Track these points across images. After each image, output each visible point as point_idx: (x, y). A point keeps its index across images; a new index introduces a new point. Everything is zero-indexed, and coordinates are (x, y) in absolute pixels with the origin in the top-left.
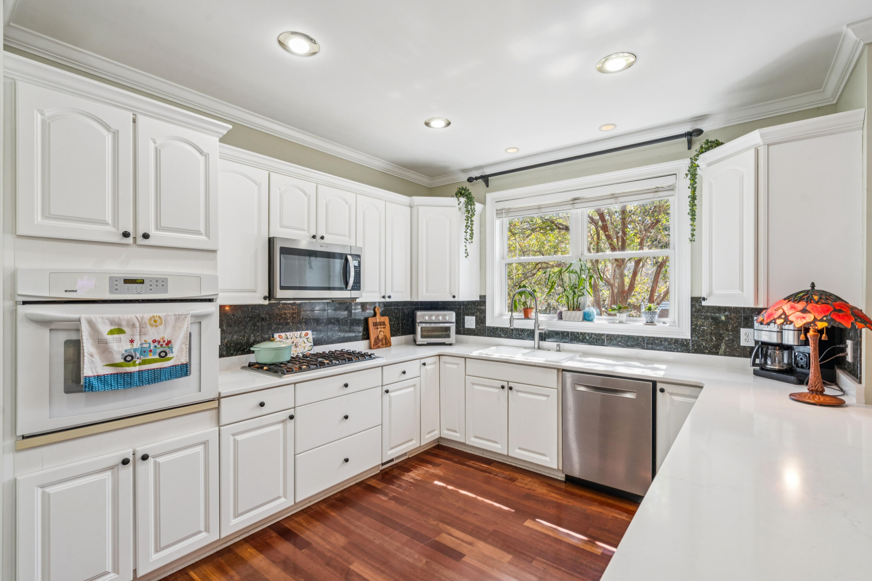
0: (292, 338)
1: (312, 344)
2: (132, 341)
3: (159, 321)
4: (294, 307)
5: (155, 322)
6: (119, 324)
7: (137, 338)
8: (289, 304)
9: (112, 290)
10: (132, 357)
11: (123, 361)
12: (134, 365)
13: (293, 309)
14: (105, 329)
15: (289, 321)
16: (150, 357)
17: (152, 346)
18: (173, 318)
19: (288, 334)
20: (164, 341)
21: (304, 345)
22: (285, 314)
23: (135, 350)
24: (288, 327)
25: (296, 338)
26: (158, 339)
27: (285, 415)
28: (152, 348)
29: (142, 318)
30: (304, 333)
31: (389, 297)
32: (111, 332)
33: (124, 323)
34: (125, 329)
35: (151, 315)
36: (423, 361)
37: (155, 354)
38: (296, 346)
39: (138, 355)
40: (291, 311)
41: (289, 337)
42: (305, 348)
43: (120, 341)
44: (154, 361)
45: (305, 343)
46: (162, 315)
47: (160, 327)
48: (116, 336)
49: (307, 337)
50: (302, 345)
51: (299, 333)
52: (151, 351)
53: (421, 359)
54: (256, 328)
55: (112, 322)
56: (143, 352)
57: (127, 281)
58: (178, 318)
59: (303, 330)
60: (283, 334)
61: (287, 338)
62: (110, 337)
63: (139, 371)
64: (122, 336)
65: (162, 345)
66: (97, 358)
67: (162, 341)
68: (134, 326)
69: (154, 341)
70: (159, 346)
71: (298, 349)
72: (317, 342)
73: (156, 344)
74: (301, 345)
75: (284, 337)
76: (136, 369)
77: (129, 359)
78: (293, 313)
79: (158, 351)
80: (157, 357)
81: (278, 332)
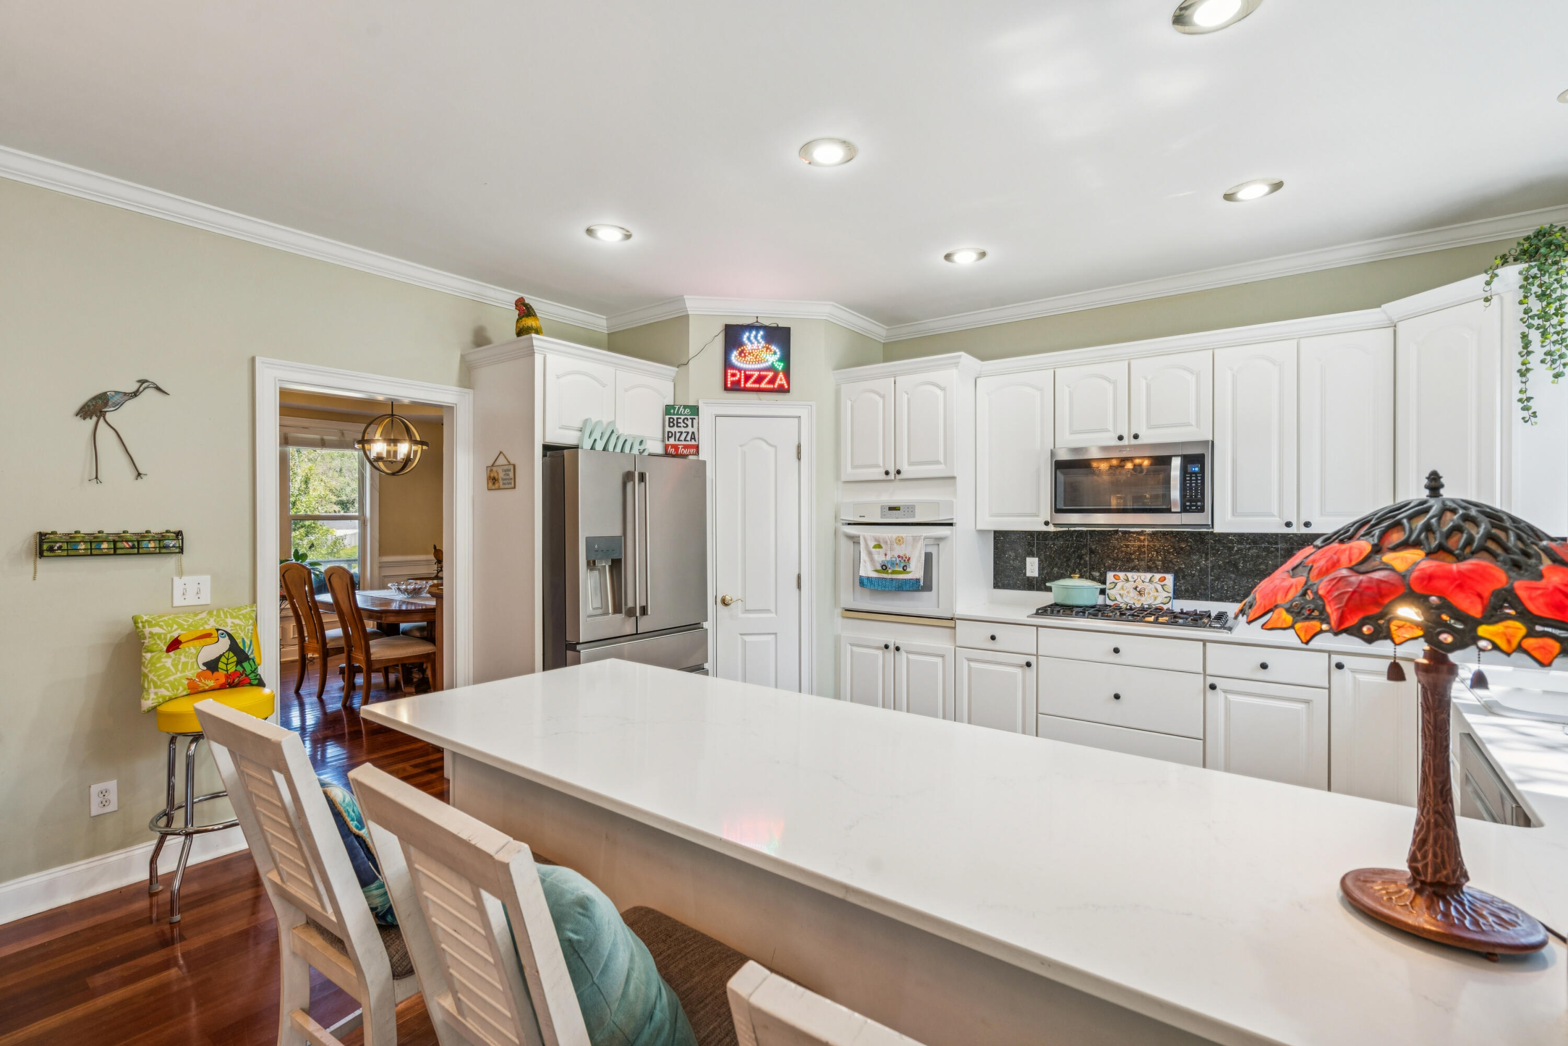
0: (1135, 581)
1: (1171, 595)
2: (886, 555)
3: (902, 541)
4: (1142, 538)
5: (899, 541)
6: (879, 541)
7: (889, 553)
8: (1133, 533)
9: (883, 516)
10: (886, 568)
11: (880, 568)
12: (887, 573)
13: (1140, 540)
14: (872, 544)
15: (1133, 557)
16: (897, 569)
17: (898, 560)
18: (911, 538)
19: (1130, 575)
20: (906, 558)
21: (1156, 594)
22: (1127, 546)
23: (888, 562)
24: (1131, 565)
25: (1143, 582)
26: (901, 555)
27: (1023, 660)
28: (898, 562)
29: (891, 537)
30: (1158, 576)
31: (1307, 524)
32: (875, 547)
33: (881, 540)
34: (883, 545)
35: (897, 535)
36: (1336, 659)
37: (900, 566)
38: (1141, 593)
39: (889, 566)
40: (1138, 543)
41: (1130, 579)
42: (1155, 599)
43: (879, 553)
44: (899, 573)
45: (1157, 591)
46: (904, 535)
47: (902, 545)
48: (878, 550)
49: (1162, 583)
50: (1152, 594)
51: (1149, 575)
52: (897, 564)
53: (1330, 653)
54: (1082, 562)
55: (876, 539)
56: (893, 564)
57: (891, 509)
58: (915, 539)
59: (1158, 572)
60: (1122, 575)
61: (1127, 580)
62: (874, 550)
63: (892, 579)
64: (880, 550)
65: (905, 560)
66: (868, 564)
67: (904, 557)
68: (886, 542)
69: (899, 557)
70: (902, 561)
71: (1143, 599)
72: (1178, 594)
73: (900, 559)
74: (1149, 593)
75: (1122, 578)
76: (889, 576)
77: (884, 568)
78: (1140, 547)
79: (902, 565)
80: (901, 569)
81: (1115, 570)
